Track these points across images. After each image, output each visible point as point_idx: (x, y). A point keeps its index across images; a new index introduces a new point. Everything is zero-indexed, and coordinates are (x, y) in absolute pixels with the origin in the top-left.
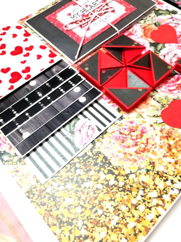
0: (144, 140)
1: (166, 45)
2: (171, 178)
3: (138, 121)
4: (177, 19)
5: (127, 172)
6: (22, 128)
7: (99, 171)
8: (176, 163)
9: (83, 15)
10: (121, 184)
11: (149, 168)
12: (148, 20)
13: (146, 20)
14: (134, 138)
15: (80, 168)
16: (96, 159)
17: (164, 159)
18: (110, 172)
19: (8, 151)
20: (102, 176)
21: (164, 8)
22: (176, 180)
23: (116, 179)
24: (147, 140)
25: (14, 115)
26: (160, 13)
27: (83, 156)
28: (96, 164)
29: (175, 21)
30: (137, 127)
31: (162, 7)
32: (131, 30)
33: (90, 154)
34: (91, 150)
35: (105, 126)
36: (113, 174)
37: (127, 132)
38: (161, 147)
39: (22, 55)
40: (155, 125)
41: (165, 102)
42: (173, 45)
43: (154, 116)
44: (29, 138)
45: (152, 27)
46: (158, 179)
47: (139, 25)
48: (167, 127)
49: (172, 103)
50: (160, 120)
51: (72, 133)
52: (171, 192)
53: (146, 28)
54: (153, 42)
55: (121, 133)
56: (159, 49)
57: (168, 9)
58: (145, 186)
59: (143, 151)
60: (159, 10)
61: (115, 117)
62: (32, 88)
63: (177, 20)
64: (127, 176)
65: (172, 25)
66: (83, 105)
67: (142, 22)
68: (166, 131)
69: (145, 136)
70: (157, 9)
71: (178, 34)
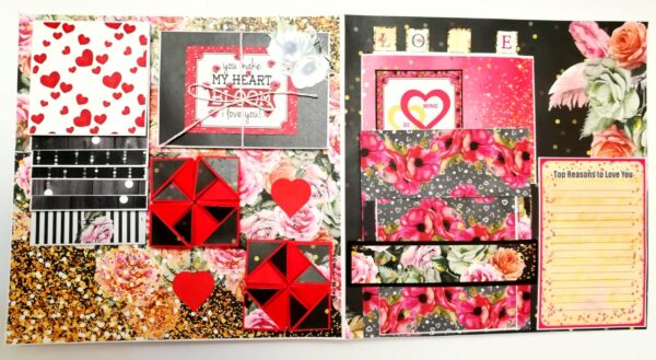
0: (138, 281)
1: (278, 208)
2: (126, 326)
3: (152, 262)
4: (327, 188)
5: (100, 292)
6: (51, 181)
7: (79, 273)
8: (143, 320)
9: (230, 86)
10: (86, 297)
11: (118, 305)
12: (298, 159)
13: (297, 156)
14: (133, 272)
15: (68, 258)
16: (87, 262)
17: (137, 309)
18: (87, 281)
19: (25, 191)
20: (78, 279)
21: (332, 161)
22: (128, 330)
23: (85, 290)
24: (142, 284)
25: (53, 163)
26: (321, 161)
27: (79, 250)
28: (82, 265)
29: (322, 189)
30: (146, 266)
31: (333, 156)
32: (265, 153)
33: (86, 254)
34: (90, 251)
35: (120, 240)
36: (87, 284)
37: (132, 262)
38: (146, 299)
39: (112, 91)
40: (161, 278)
41: (197, 265)
42: (283, 215)
43: (171, 270)
44: (49, 197)
45: (291, 171)
46: (115, 318)
47: (282, 154)
48: (170, 289)
49: (203, 273)
50: (172, 278)
51: (88, 223)
52: (115, 335)
53: (284, 167)
54: (269, 191)
55: (127, 259)
56: (264, 205)
57: (335, 166)
58: (101, 314)
59: (128, 289)
60: (326, 157)
61: (137, 240)
62: (91, 145)
63: (325, 190)
64: (96, 295)
65: (313, 190)
66: (119, 205)
67: (291, 154)
68: (165, 291)
69: (143, 280)
70: (325, 153)
71: (306, 206)
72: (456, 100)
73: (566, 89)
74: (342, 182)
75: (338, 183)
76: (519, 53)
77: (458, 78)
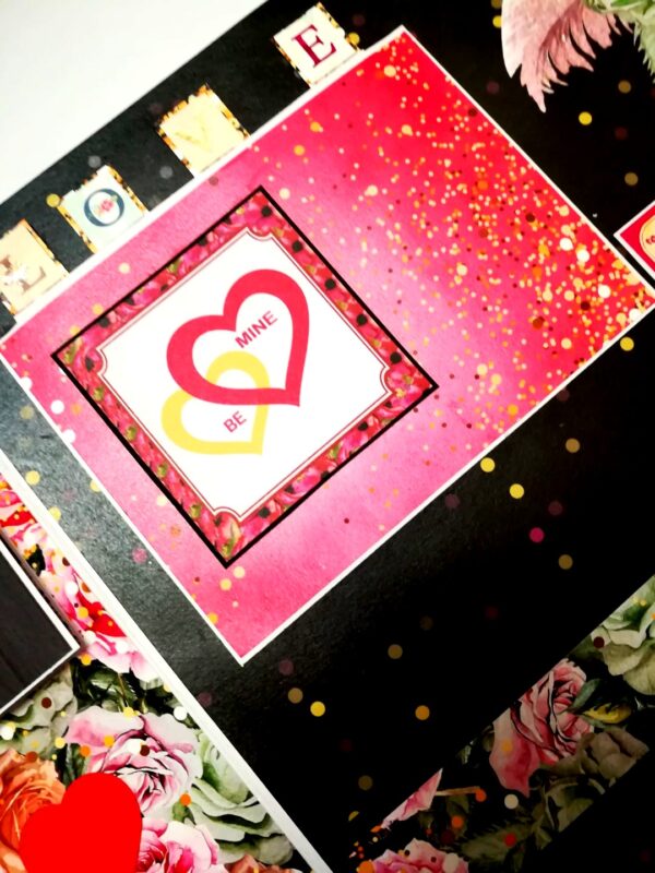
4: (163, 748)
12: (36, 728)
13: (27, 726)
21: (119, 666)
26: (96, 690)
29: (150, 761)
31: (113, 652)
45: (40, 777)
53: (17, 780)
57: (137, 675)
60: (97, 667)
63: (162, 755)
65: (133, 780)
67: (9, 729)
70: (86, 661)
71: (147, 837)
72: (305, 267)
73: (539, 32)
74: (187, 703)
75: (180, 713)
76: (363, 45)
77: (266, 213)
